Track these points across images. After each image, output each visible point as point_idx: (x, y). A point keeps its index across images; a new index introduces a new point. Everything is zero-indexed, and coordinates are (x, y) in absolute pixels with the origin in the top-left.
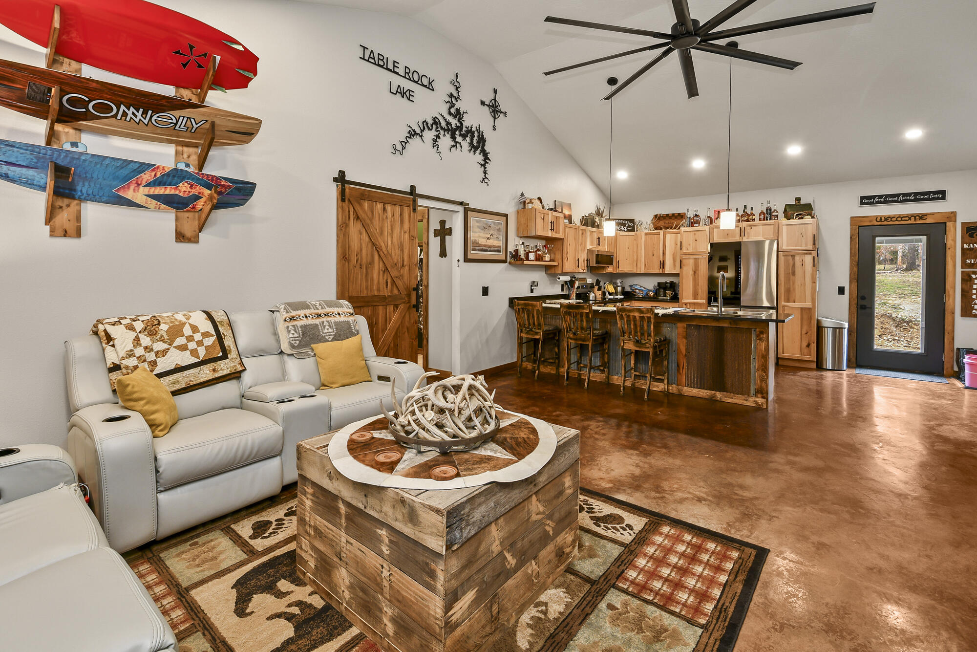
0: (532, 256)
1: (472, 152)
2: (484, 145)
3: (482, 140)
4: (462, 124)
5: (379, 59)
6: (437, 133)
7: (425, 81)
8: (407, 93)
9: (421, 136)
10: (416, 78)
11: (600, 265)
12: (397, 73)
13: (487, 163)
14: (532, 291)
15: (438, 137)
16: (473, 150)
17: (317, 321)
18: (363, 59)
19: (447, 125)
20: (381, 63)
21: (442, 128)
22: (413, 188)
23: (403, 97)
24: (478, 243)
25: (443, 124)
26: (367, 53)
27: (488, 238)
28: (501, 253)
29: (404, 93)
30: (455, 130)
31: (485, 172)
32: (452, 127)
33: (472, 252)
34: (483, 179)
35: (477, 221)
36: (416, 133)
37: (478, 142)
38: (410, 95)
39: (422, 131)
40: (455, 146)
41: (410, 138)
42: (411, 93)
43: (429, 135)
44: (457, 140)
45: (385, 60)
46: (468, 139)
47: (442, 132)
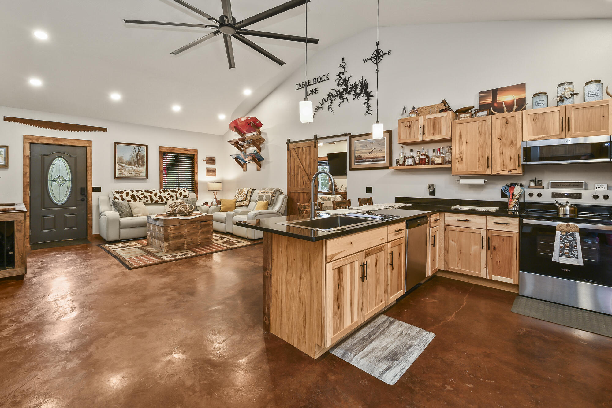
0: (409, 162)
1: (356, 99)
2: (366, 88)
3: (365, 85)
4: (347, 86)
5: (302, 85)
6: (330, 101)
7: (324, 78)
8: (315, 91)
9: (322, 108)
10: (319, 80)
11: (529, 163)
12: (310, 85)
13: (370, 99)
14: (432, 193)
15: (331, 103)
16: (357, 97)
17: (263, 194)
18: (297, 89)
19: (336, 93)
20: (303, 86)
21: (333, 96)
22: (316, 136)
23: (312, 94)
24: (361, 157)
25: (334, 93)
26: (298, 86)
27: (371, 152)
28: (385, 162)
29: (313, 92)
30: (343, 92)
31: (368, 107)
32: (340, 92)
33: (355, 164)
34: (367, 112)
35: (360, 143)
36: (319, 108)
37: (361, 90)
38: (316, 91)
39: (322, 105)
40: (343, 101)
41: (316, 111)
42: (316, 90)
43: (326, 104)
44: (344, 98)
45: (305, 84)
46: (353, 92)
47: (333, 99)
